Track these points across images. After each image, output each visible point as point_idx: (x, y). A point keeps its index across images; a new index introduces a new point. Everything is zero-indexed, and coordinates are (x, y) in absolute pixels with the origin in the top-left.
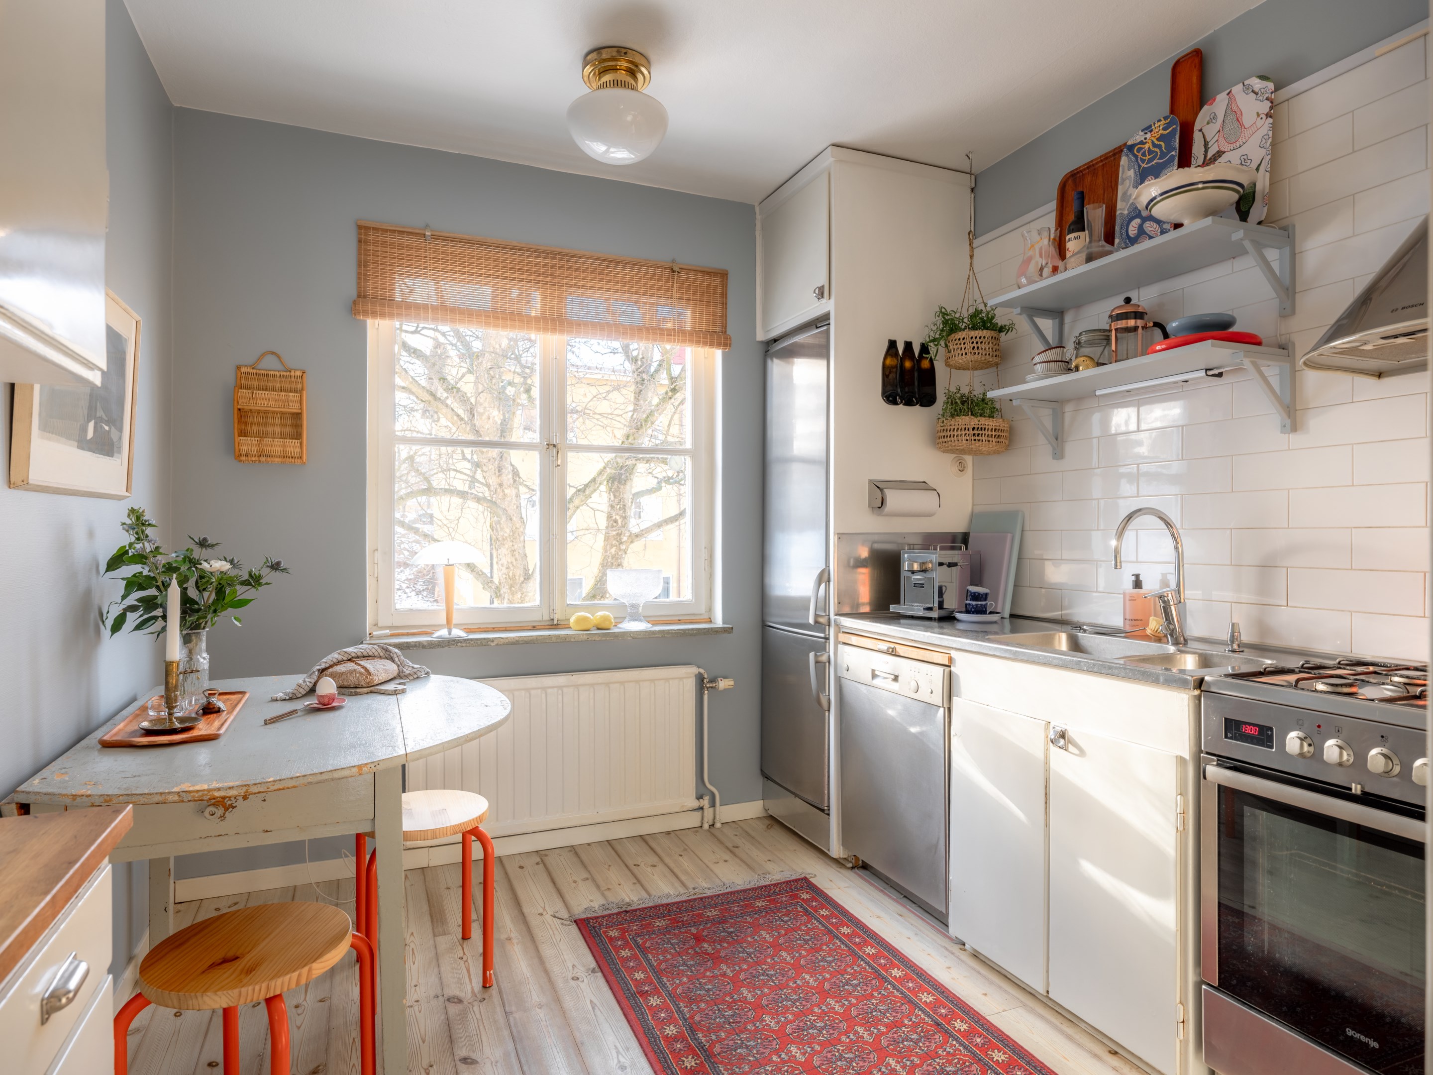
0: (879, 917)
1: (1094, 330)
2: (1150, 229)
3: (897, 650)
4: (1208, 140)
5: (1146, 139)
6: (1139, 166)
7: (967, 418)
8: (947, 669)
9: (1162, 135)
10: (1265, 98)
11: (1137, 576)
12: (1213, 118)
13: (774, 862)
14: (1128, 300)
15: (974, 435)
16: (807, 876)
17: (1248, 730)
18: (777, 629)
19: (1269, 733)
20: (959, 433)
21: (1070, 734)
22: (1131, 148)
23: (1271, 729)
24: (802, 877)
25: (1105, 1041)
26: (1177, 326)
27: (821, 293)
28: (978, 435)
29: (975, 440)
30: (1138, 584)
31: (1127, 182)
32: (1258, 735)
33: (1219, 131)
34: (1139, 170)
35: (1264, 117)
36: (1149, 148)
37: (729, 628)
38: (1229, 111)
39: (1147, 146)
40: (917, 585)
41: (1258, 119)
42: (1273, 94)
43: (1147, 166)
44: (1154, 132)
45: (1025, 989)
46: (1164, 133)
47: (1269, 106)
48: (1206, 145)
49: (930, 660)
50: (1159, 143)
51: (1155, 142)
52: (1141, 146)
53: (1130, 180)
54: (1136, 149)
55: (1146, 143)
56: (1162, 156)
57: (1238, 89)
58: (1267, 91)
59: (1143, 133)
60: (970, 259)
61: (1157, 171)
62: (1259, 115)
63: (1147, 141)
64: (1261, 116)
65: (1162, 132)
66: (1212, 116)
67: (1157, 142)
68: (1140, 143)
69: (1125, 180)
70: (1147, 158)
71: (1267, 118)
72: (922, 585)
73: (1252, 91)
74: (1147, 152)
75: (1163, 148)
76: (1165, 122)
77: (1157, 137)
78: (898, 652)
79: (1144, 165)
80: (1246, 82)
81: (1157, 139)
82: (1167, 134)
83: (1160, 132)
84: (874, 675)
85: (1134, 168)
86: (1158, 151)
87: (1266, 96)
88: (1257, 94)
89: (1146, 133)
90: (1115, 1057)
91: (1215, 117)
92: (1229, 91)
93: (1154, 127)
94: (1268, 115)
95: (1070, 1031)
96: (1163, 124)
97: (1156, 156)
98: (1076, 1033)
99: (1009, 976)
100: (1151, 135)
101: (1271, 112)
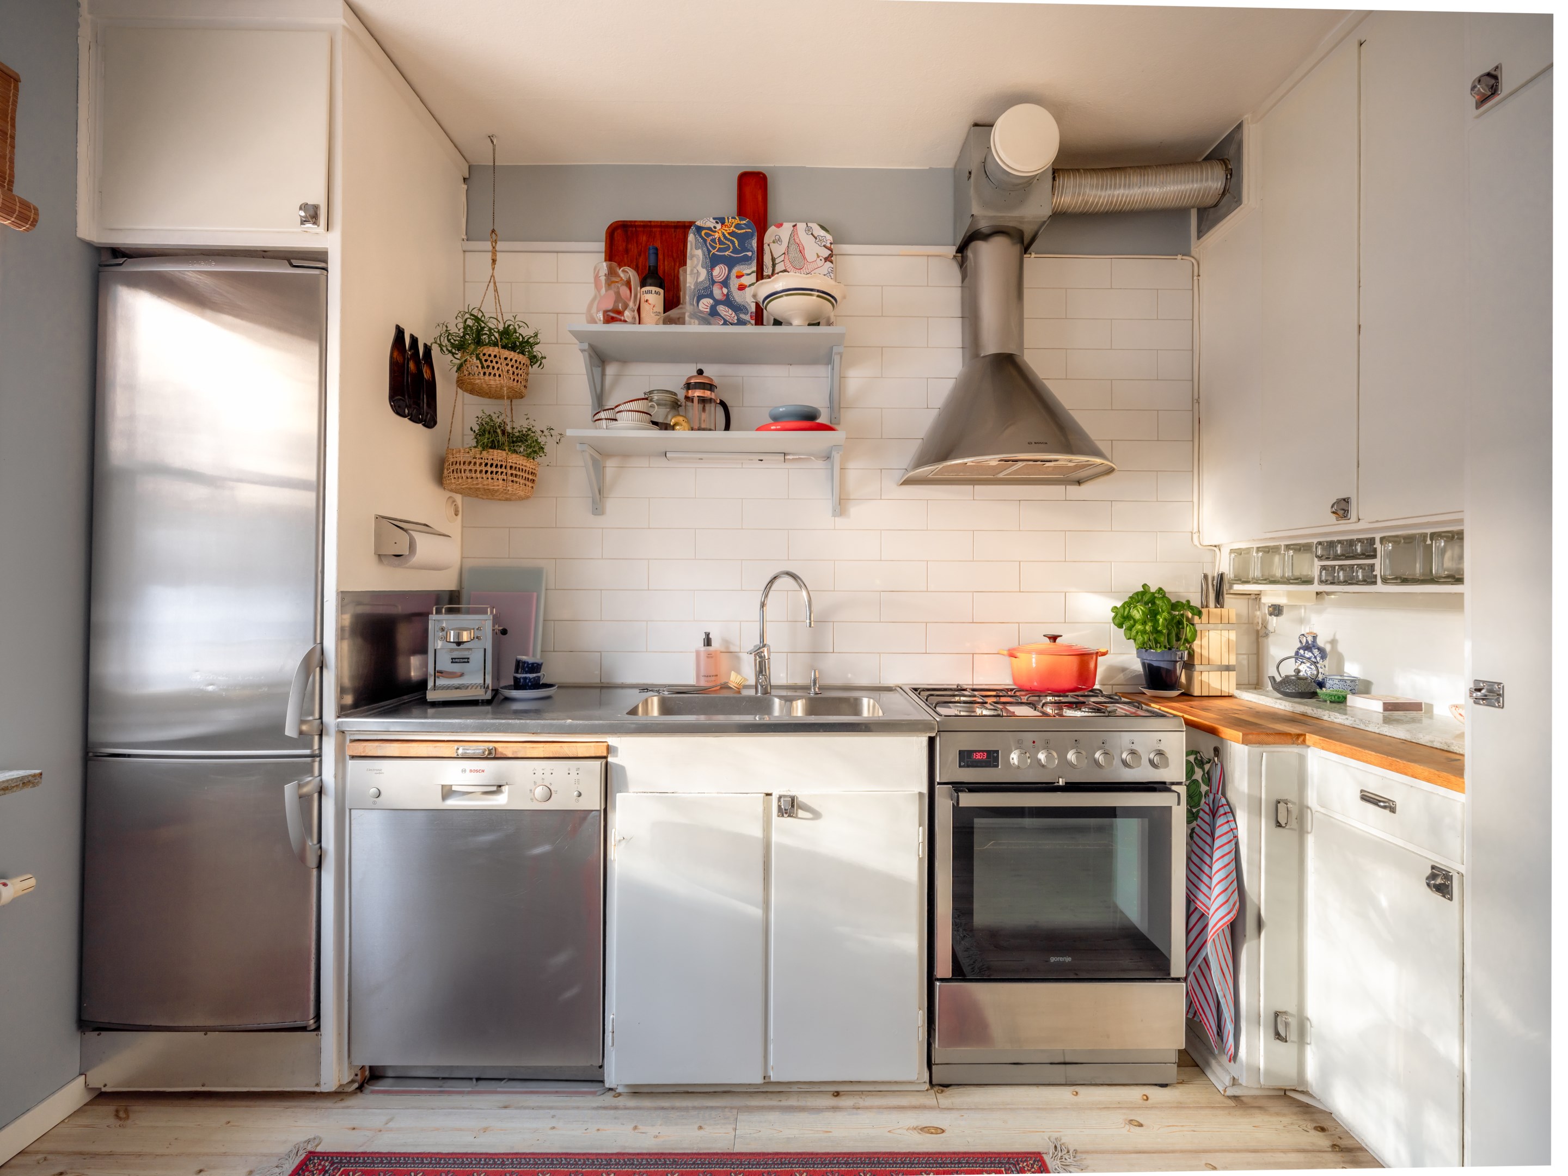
0: (485, 1130)
1: (667, 391)
2: (725, 313)
3: (500, 750)
4: (775, 256)
5: (715, 227)
6: (709, 251)
7: (504, 453)
8: (604, 761)
9: (733, 231)
10: (822, 245)
11: (708, 635)
12: (778, 240)
13: (214, 1168)
14: (700, 372)
15: (512, 475)
16: (310, 1148)
17: (978, 756)
18: (129, 756)
19: (995, 755)
20: (494, 470)
21: (800, 799)
22: (699, 229)
23: (997, 752)
24: (302, 1156)
25: (823, 1088)
26: (783, 411)
27: (311, 215)
28: (516, 476)
29: (512, 481)
30: (708, 642)
31: (695, 259)
32: (987, 758)
33: (784, 253)
34: (709, 254)
35: (823, 260)
36: (719, 238)
37: (34, 776)
38: (792, 241)
39: (717, 235)
40: (456, 660)
41: (819, 259)
42: (832, 245)
43: (718, 253)
44: (725, 226)
45: (715, 1092)
46: (737, 231)
47: (828, 253)
48: (773, 259)
49: (571, 755)
50: (731, 238)
51: (727, 235)
52: (710, 232)
53: (698, 259)
54: (703, 232)
55: (715, 232)
56: (735, 251)
57: (801, 226)
58: (825, 239)
59: (714, 221)
60: (491, 261)
61: (731, 263)
62: (818, 256)
63: (716, 230)
64: (821, 258)
65: (734, 229)
66: (777, 237)
67: (728, 236)
68: (709, 229)
69: (693, 256)
70: (718, 246)
71: (825, 262)
72: (466, 660)
73: (812, 234)
74: (717, 241)
75: (737, 245)
76: (739, 222)
77: (728, 231)
78: (502, 753)
79: (714, 251)
80: (809, 224)
81: (729, 233)
82: (741, 233)
83: (732, 228)
84: (447, 792)
85: (702, 250)
86: (731, 245)
87: (824, 243)
88: (816, 239)
89: (717, 223)
90: (843, 1098)
91: (780, 240)
92: (794, 224)
93: (727, 221)
94: (826, 259)
95: (792, 1102)
96: (736, 222)
97: (728, 248)
98: (798, 1100)
99: (690, 1090)
100: (722, 227)
101: (829, 258)
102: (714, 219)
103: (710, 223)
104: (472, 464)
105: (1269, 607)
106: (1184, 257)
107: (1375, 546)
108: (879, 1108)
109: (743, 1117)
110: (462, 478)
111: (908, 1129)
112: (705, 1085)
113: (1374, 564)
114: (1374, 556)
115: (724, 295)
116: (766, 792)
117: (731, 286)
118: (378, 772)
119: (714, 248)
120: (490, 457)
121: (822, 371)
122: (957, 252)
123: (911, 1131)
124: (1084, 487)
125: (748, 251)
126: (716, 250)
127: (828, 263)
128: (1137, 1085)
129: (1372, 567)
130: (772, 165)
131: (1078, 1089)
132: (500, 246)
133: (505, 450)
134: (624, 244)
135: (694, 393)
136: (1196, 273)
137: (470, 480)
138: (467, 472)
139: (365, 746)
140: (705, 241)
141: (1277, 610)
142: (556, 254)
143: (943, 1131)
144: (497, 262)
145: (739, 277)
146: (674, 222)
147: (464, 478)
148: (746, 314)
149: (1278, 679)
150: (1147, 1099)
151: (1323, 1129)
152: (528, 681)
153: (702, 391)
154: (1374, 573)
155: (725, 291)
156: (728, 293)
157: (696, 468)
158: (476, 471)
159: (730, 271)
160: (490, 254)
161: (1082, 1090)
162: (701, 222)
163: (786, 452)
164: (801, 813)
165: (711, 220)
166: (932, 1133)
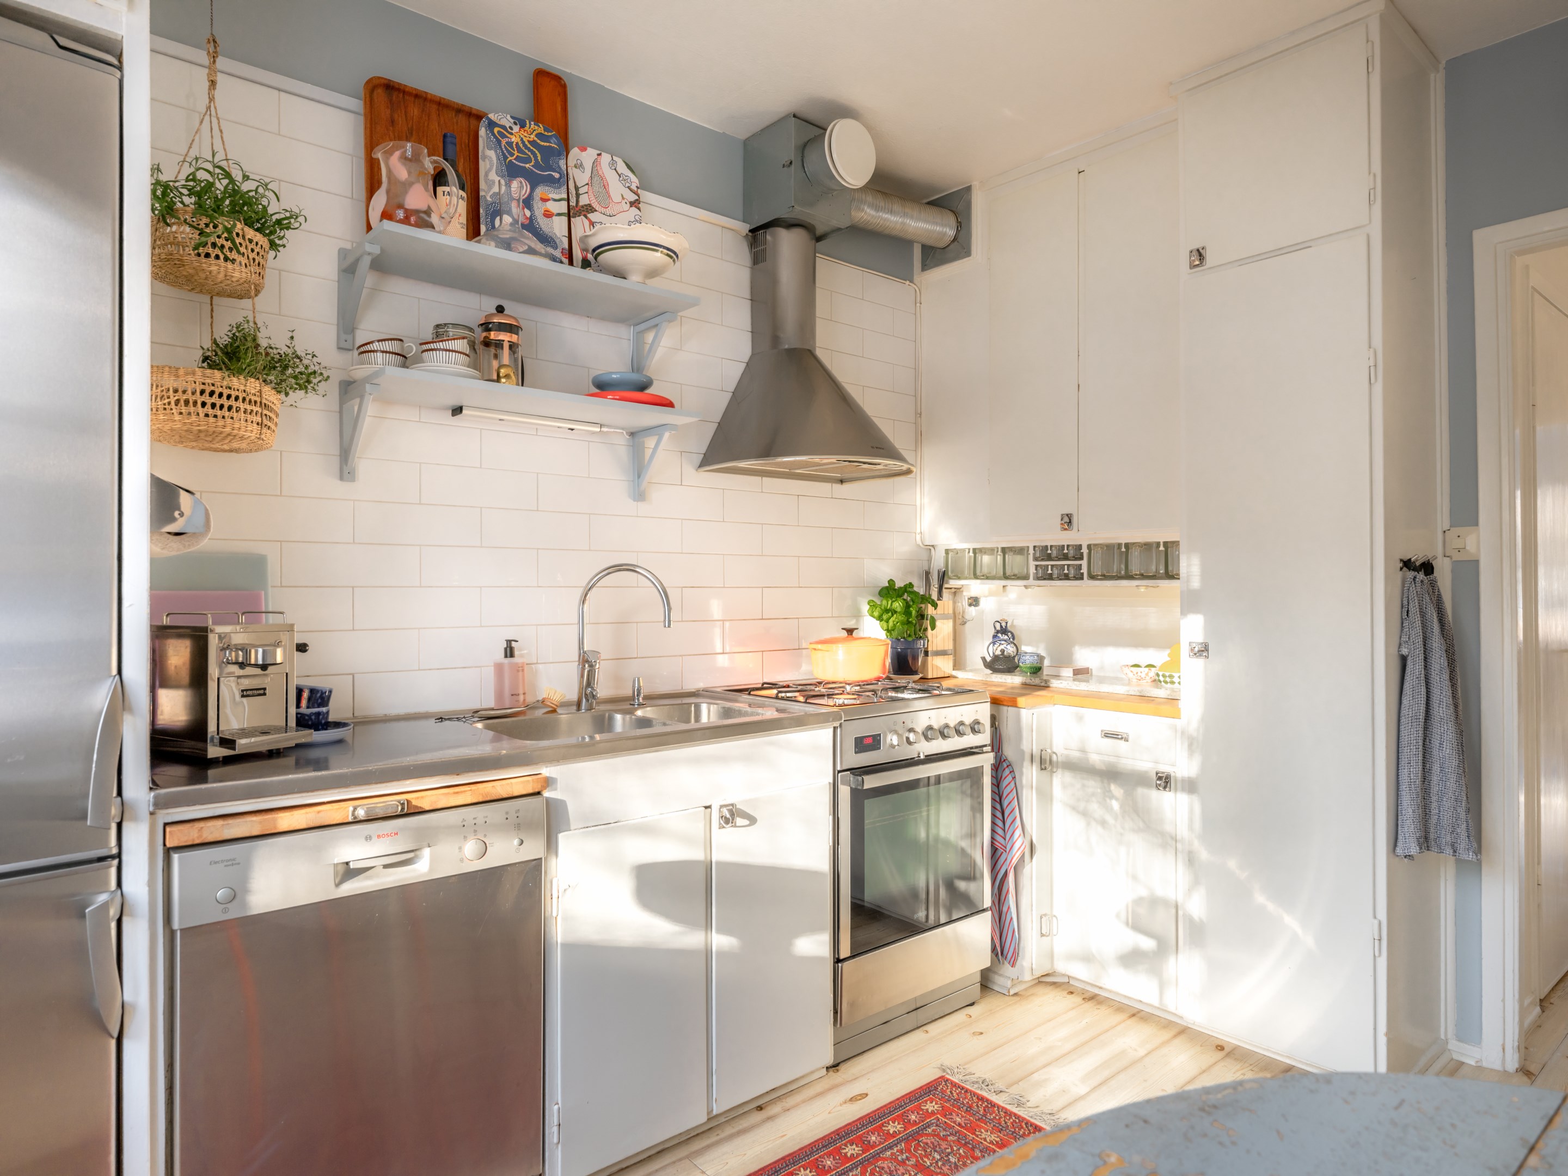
3: (414, 803)
4: (578, 184)
5: (512, 128)
6: (505, 157)
7: (257, 384)
8: (542, 797)
9: (535, 141)
11: (510, 643)
12: (579, 166)
14: (500, 309)
15: (266, 416)
19: (878, 738)
21: (738, 806)
25: (746, 1109)
28: (269, 418)
30: (510, 652)
31: (488, 162)
32: (873, 742)
34: (505, 160)
35: (629, 204)
36: (517, 143)
39: (514, 139)
40: (249, 693)
41: (624, 202)
42: (639, 190)
43: (517, 163)
44: (525, 131)
45: (649, 1157)
46: (539, 141)
47: (633, 197)
48: (577, 188)
49: (505, 796)
50: (532, 148)
51: (527, 143)
52: (505, 133)
53: (491, 161)
54: (496, 130)
55: (512, 134)
56: (537, 165)
57: (606, 158)
58: (629, 180)
59: (512, 121)
60: (207, 84)
61: (535, 181)
62: (623, 198)
63: (513, 132)
64: (626, 201)
65: (536, 139)
66: (579, 162)
67: (529, 146)
68: (504, 127)
69: (485, 157)
70: (516, 154)
71: (631, 206)
72: (262, 692)
73: (615, 169)
74: (514, 146)
75: (539, 158)
76: (543, 132)
77: (528, 138)
78: (416, 807)
79: (510, 158)
80: (615, 158)
81: (528, 141)
82: (543, 146)
83: (532, 136)
84: (348, 872)
85: (496, 152)
86: (532, 156)
87: (628, 185)
88: (620, 177)
89: (515, 124)
90: (769, 1108)
91: (581, 165)
92: (599, 152)
93: (528, 125)
94: (632, 204)
95: (729, 1131)
96: (539, 131)
97: (528, 160)
98: (733, 1127)
99: (624, 1165)
100: (520, 130)
101: (636, 204)
102: (512, 117)
103: (507, 121)
104: (216, 395)
105: (969, 599)
106: (911, 284)
107: (1082, 551)
108: (804, 1101)
109: (699, 1161)
110: (198, 414)
111: (841, 1105)
112: (638, 1154)
113: (1081, 565)
114: (1082, 559)
115: (527, 218)
116: (705, 805)
117: (535, 208)
118: (230, 863)
119: (512, 155)
120: (242, 388)
121: (625, 333)
122: (750, 231)
123: (844, 1105)
124: (846, 486)
125: (554, 171)
126: (513, 158)
127: (633, 208)
128: (956, 1010)
129: (1080, 567)
130: (568, 71)
131: (925, 1028)
132: (222, 62)
133: (258, 379)
134: (388, 112)
135: (498, 336)
136: (918, 300)
137: (212, 420)
138: (208, 406)
139: (202, 828)
140: (499, 142)
141: (974, 602)
142: (277, 92)
143: (867, 1095)
144: (218, 86)
145: (545, 200)
146: (457, 104)
147: (202, 415)
148: (556, 248)
149: (988, 659)
150: (971, 1017)
151: (1072, 993)
152: (321, 717)
153: (509, 334)
154: (1082, 571)
155: (528, 213)
156: (531, 216)
157: (481, 429)
158: (222, 407)
159: (532, 190)
160: (206, 71)
161: (928, 1028)
162: (496, 115)
163: (602, 423)
164: (740, 821)
165: (509, 117)
166: (860, 1099)
